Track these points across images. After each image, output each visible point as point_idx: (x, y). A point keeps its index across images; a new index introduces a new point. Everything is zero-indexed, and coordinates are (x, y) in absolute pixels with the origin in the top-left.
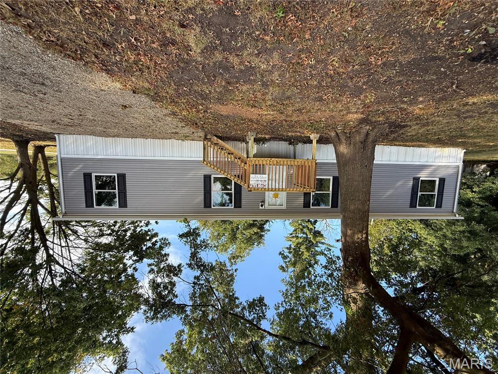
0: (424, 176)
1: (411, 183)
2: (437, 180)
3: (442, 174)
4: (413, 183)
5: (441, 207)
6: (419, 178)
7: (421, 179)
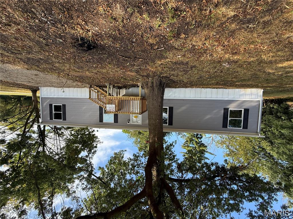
0: (232, 107)
1: (223, 112)
2: (243, 110)
3: (246, 106)
4: (224, 111)
5: (247, 128)
6: (228, 108)
7: (229, 109)
